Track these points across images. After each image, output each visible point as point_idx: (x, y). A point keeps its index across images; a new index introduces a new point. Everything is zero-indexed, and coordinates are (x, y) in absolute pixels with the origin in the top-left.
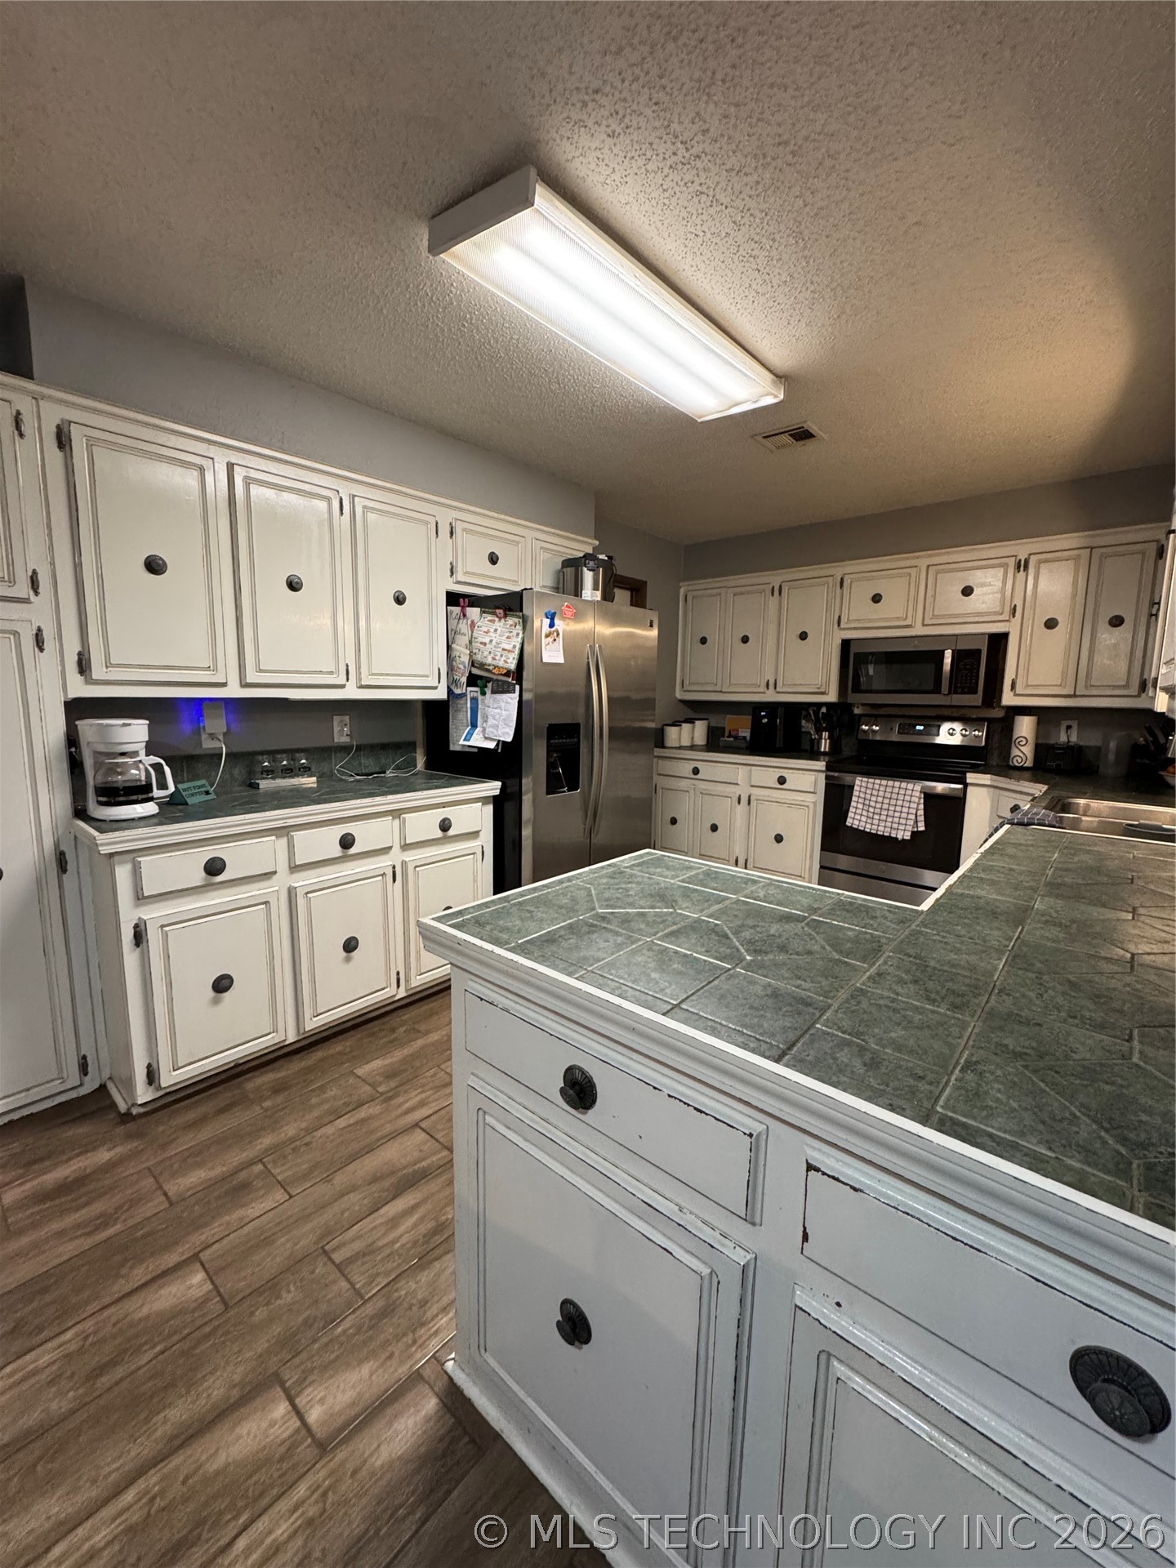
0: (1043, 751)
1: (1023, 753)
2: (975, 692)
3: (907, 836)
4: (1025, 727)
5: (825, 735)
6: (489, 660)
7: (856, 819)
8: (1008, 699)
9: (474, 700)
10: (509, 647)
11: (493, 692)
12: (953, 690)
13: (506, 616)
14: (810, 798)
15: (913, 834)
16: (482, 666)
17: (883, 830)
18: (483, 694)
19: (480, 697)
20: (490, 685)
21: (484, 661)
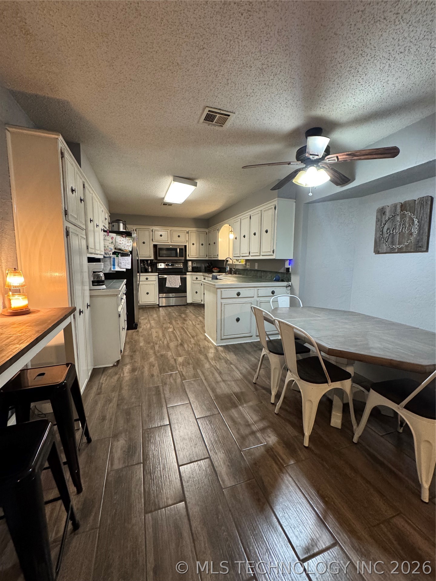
0: (193, 268)
1: (190, 269)
2: (183, 257)
3: (179, 287)
4: (190, 263)
5: (150, 267)
6: (123, 248)
7: (168, 285)
8: (188, 258)
9: (114, 259)
10: (129, 245)
11: (121, 256)
12: (180, 256)
13: (126, 237)
14: (154, 282)
15: (180, 286)
16: (120, 249)
17: (173, 286)
18: (117, 256)
19: (116, 258)
20: (120, 254)
21: (121, 248)
